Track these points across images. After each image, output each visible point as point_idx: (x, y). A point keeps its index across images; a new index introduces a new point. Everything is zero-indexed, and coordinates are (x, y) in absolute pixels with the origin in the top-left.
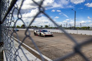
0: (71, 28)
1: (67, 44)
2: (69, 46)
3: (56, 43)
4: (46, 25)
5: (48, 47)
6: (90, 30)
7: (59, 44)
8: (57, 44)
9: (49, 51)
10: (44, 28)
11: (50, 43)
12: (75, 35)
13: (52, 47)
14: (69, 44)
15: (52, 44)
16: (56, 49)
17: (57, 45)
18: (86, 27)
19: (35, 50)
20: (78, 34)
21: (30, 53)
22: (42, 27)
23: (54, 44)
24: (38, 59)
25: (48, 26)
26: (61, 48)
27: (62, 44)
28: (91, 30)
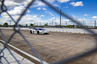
0: (56, 27)
1: (54, 42)
2: (55, 44)
3: (42, 41)
4: (31, 24)
6: (74, 28)
7: (45, 42)
8: (43, 42)
9: (36, 50)
10: (29, 27)
11: (36, 42)
12: (61, 33)
16: (43, 48)
17: (43, 44)
18: (71, 25)
19: (20, 49)
20: (64, 32)
21: (15, 53)
22: (27, 25)
23: (41, 43)
24: (25, 59)
25: (33, 25)
26: (48, 47)
27: (48, 42)
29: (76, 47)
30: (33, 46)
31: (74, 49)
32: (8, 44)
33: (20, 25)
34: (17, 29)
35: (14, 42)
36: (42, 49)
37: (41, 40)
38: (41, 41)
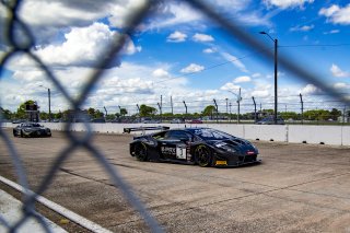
0: (257, 118)
1: (246, 187)
2: (253, 197)
3: (194, 184)
4: (143, 106)
5: (156, 203)
6: (339, 124)
7: (207, 189)
8: (197, 190)
9: (165, 224)
10: (133, 119)
11: (164, 188)
12: (279, 145)
13: (177, 204)
14: (252, 187)
15: (176, 192)
16: (196, 214)
17: (196, 196)
18: (321, 112)
20: (291, 140)
22: (124, 111)
23: (186, 192)
25: (151, 109)
26: (218, 209)
27: (221, 190)
28: (343, 124)
29: (345, 211)
30: (154, 208)
31: (337, 220)
32: (42, 200)
33: (92, 110)
34: (78, 128)
35: (66, 189)
36: (194, 220)
37: (189, 178)
38: (188, 186)
